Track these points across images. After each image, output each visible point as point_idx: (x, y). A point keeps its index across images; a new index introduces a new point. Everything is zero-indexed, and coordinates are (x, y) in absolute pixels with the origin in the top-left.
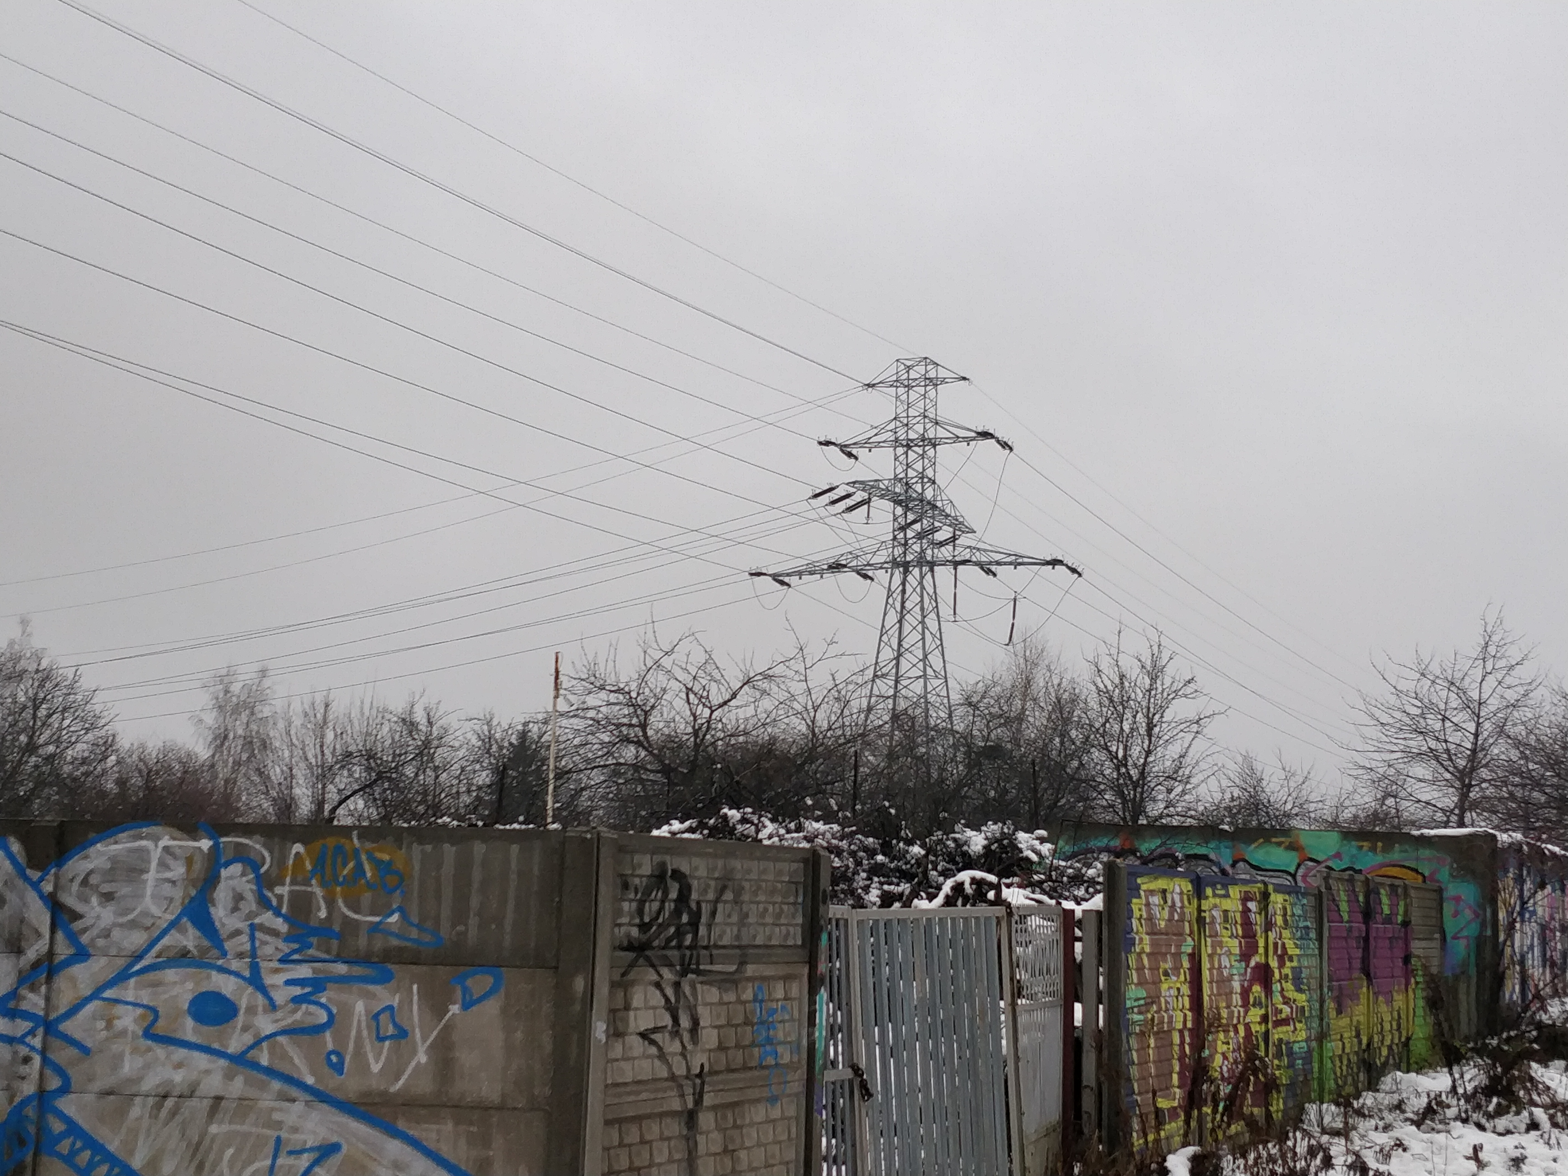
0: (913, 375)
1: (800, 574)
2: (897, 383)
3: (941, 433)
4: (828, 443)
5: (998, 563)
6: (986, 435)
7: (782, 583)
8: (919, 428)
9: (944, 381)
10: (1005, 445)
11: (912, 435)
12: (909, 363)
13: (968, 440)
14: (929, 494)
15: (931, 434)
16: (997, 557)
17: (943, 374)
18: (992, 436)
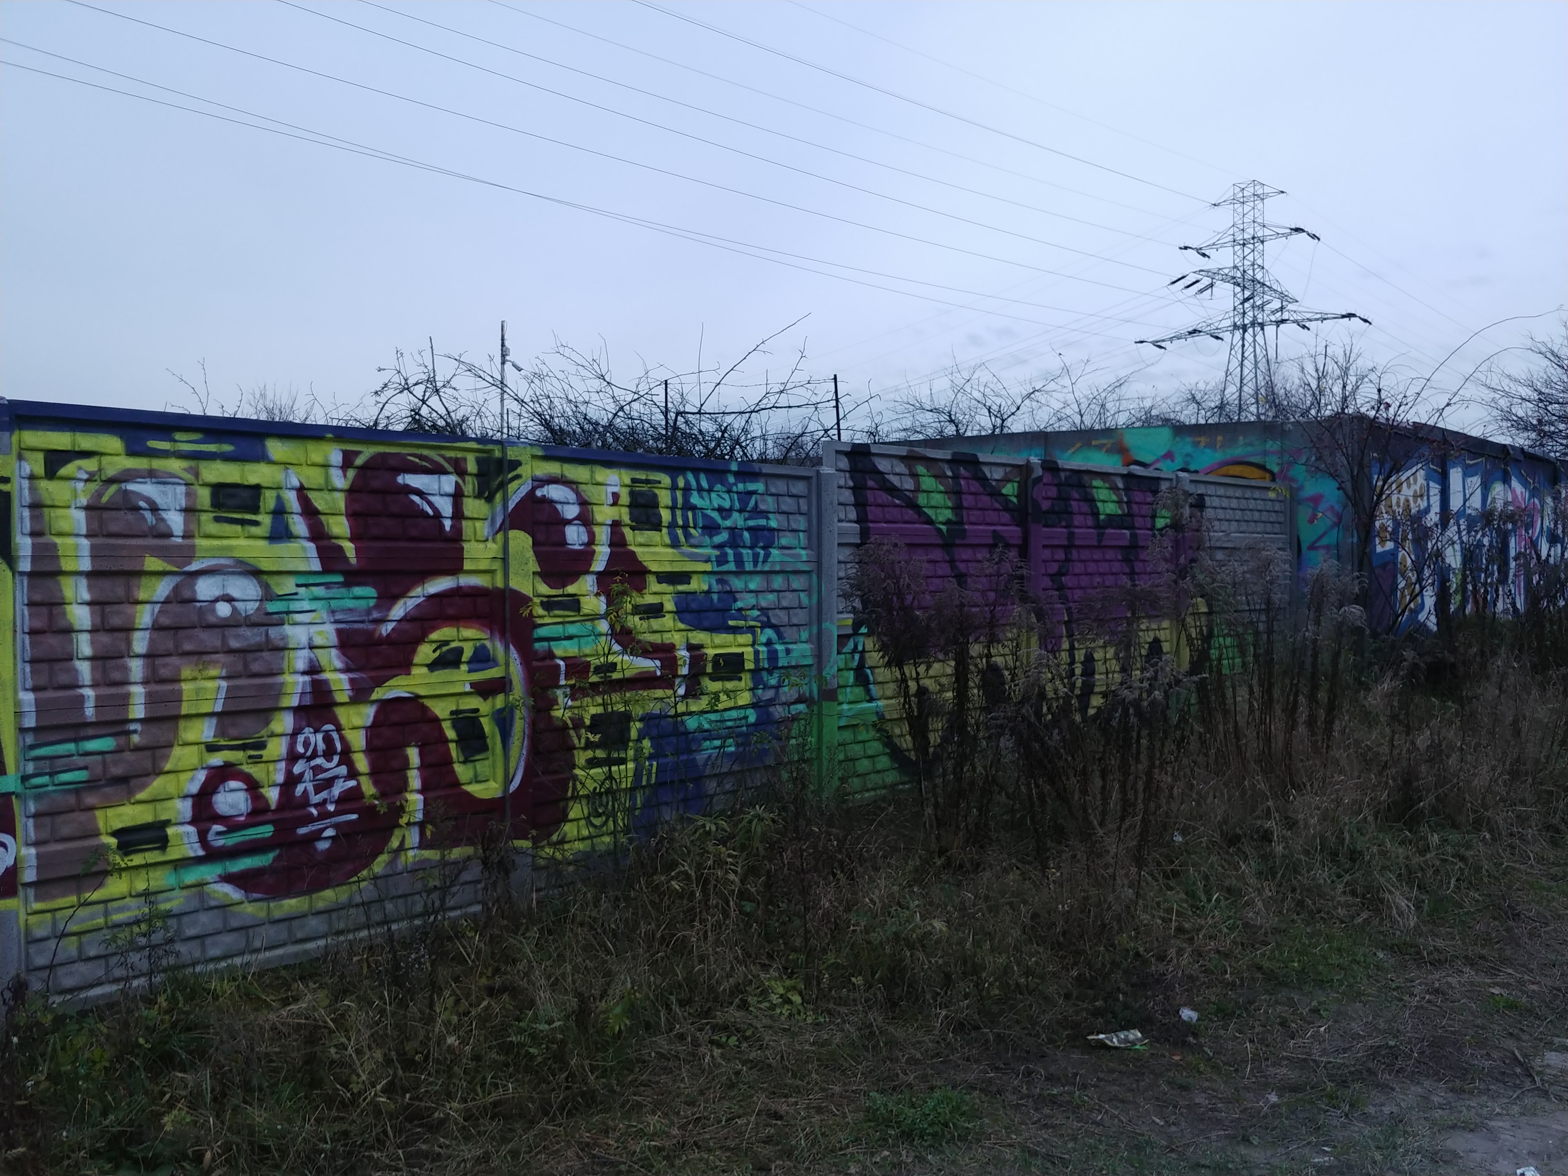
0: (1246, 193)
1: (1171, 339)
2: (1234, 200)
3: (1267, 232)
4: (1186, 248)
5: (1310, 320)
6: (1298, 230)
7: (1160, 347)
8: (1251, 231)
9: (1267, 195)
10: (1314, 237)
11: (1246, 236)
12: (1243, 186)
13: (1286, 236)
14: (1259, 276)
15: (1260, 234)
16: (1308, 316)
18: (1303, 231)
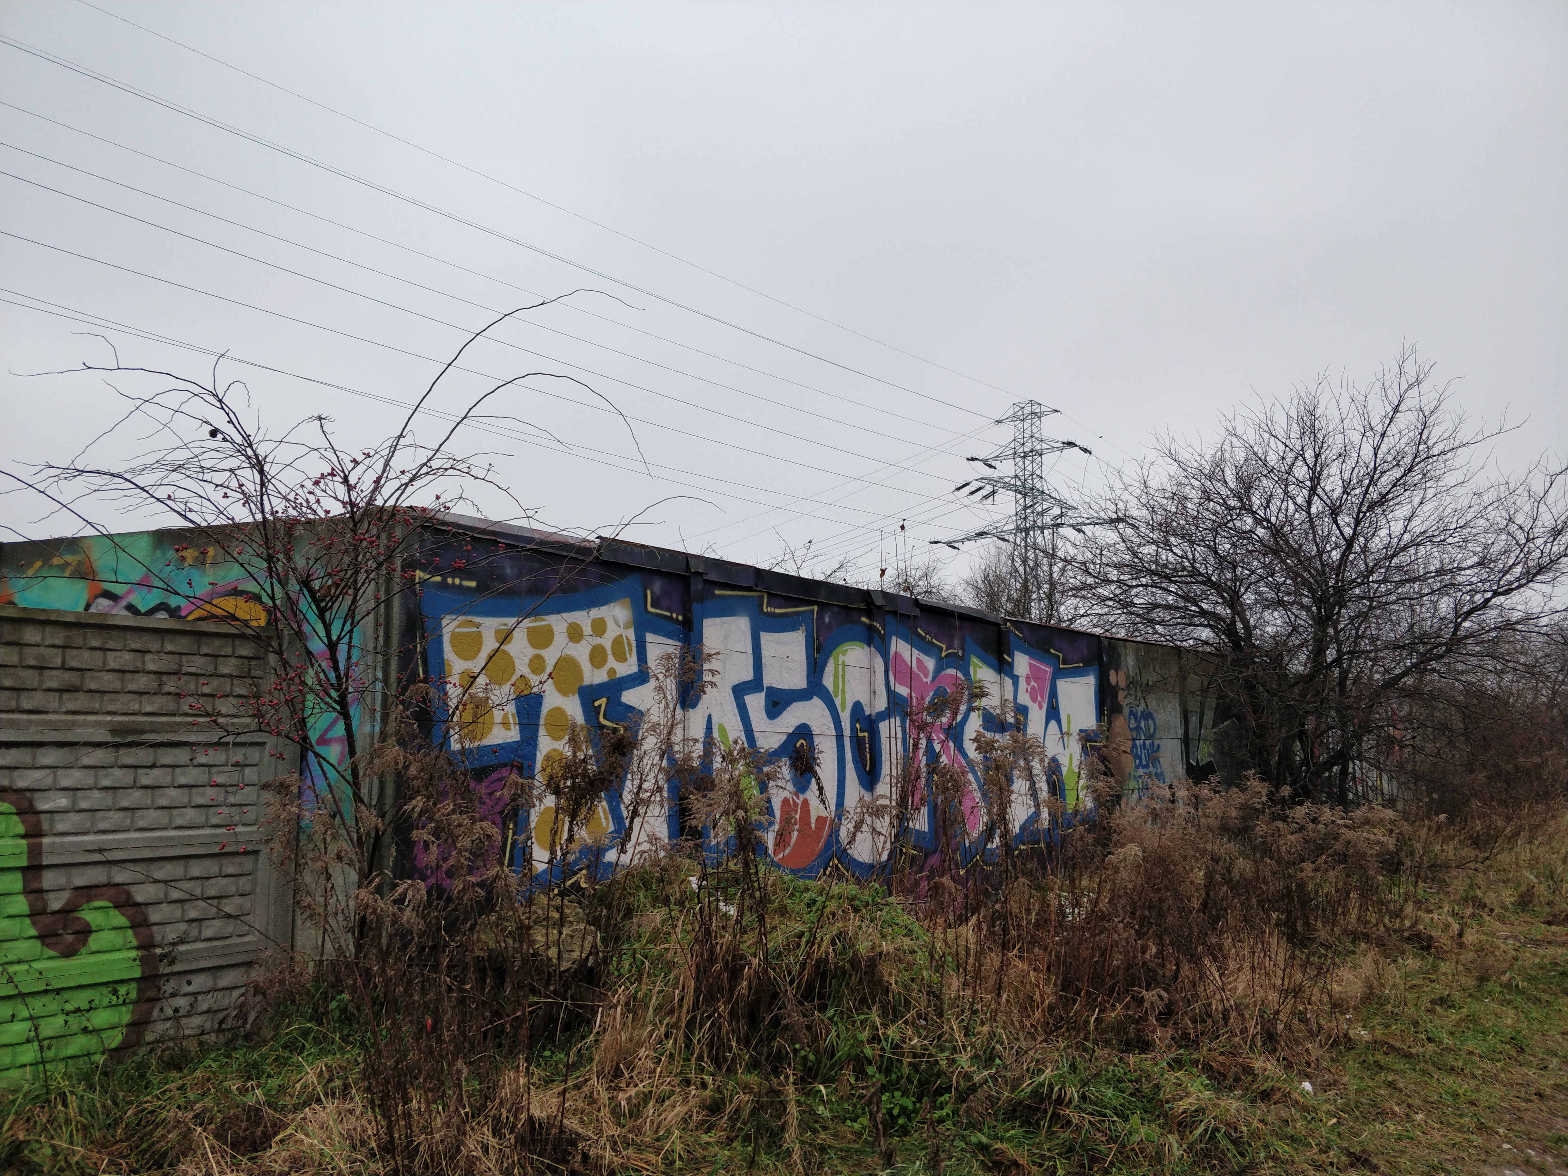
17: (1043, 409)
